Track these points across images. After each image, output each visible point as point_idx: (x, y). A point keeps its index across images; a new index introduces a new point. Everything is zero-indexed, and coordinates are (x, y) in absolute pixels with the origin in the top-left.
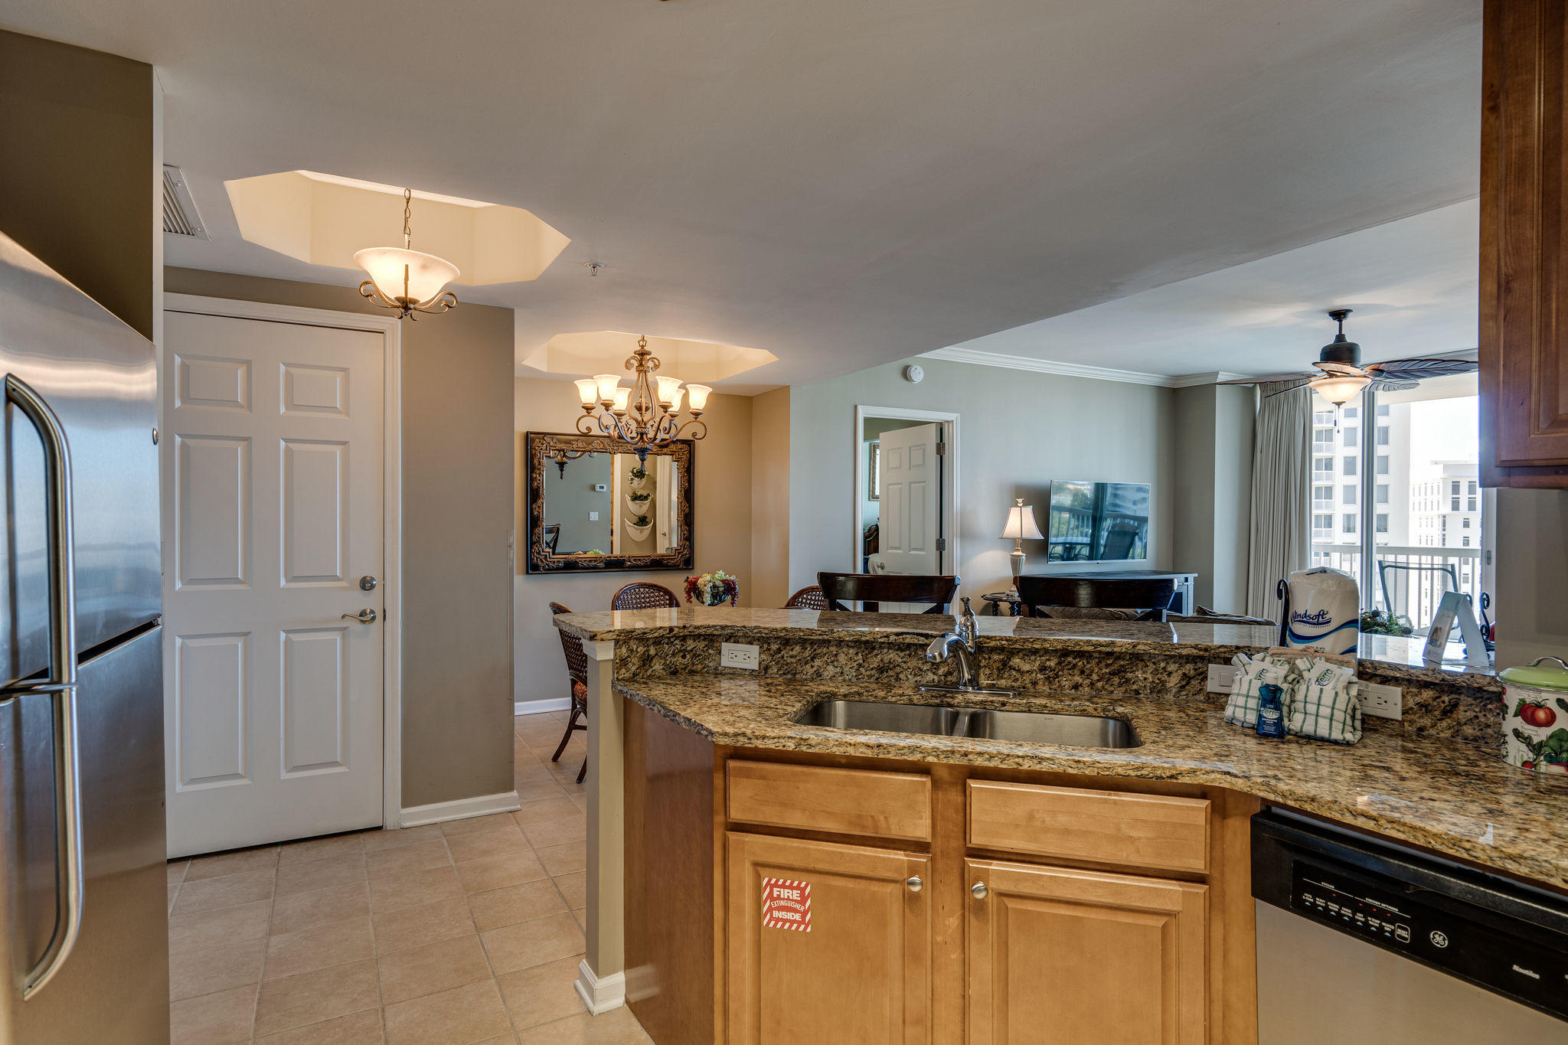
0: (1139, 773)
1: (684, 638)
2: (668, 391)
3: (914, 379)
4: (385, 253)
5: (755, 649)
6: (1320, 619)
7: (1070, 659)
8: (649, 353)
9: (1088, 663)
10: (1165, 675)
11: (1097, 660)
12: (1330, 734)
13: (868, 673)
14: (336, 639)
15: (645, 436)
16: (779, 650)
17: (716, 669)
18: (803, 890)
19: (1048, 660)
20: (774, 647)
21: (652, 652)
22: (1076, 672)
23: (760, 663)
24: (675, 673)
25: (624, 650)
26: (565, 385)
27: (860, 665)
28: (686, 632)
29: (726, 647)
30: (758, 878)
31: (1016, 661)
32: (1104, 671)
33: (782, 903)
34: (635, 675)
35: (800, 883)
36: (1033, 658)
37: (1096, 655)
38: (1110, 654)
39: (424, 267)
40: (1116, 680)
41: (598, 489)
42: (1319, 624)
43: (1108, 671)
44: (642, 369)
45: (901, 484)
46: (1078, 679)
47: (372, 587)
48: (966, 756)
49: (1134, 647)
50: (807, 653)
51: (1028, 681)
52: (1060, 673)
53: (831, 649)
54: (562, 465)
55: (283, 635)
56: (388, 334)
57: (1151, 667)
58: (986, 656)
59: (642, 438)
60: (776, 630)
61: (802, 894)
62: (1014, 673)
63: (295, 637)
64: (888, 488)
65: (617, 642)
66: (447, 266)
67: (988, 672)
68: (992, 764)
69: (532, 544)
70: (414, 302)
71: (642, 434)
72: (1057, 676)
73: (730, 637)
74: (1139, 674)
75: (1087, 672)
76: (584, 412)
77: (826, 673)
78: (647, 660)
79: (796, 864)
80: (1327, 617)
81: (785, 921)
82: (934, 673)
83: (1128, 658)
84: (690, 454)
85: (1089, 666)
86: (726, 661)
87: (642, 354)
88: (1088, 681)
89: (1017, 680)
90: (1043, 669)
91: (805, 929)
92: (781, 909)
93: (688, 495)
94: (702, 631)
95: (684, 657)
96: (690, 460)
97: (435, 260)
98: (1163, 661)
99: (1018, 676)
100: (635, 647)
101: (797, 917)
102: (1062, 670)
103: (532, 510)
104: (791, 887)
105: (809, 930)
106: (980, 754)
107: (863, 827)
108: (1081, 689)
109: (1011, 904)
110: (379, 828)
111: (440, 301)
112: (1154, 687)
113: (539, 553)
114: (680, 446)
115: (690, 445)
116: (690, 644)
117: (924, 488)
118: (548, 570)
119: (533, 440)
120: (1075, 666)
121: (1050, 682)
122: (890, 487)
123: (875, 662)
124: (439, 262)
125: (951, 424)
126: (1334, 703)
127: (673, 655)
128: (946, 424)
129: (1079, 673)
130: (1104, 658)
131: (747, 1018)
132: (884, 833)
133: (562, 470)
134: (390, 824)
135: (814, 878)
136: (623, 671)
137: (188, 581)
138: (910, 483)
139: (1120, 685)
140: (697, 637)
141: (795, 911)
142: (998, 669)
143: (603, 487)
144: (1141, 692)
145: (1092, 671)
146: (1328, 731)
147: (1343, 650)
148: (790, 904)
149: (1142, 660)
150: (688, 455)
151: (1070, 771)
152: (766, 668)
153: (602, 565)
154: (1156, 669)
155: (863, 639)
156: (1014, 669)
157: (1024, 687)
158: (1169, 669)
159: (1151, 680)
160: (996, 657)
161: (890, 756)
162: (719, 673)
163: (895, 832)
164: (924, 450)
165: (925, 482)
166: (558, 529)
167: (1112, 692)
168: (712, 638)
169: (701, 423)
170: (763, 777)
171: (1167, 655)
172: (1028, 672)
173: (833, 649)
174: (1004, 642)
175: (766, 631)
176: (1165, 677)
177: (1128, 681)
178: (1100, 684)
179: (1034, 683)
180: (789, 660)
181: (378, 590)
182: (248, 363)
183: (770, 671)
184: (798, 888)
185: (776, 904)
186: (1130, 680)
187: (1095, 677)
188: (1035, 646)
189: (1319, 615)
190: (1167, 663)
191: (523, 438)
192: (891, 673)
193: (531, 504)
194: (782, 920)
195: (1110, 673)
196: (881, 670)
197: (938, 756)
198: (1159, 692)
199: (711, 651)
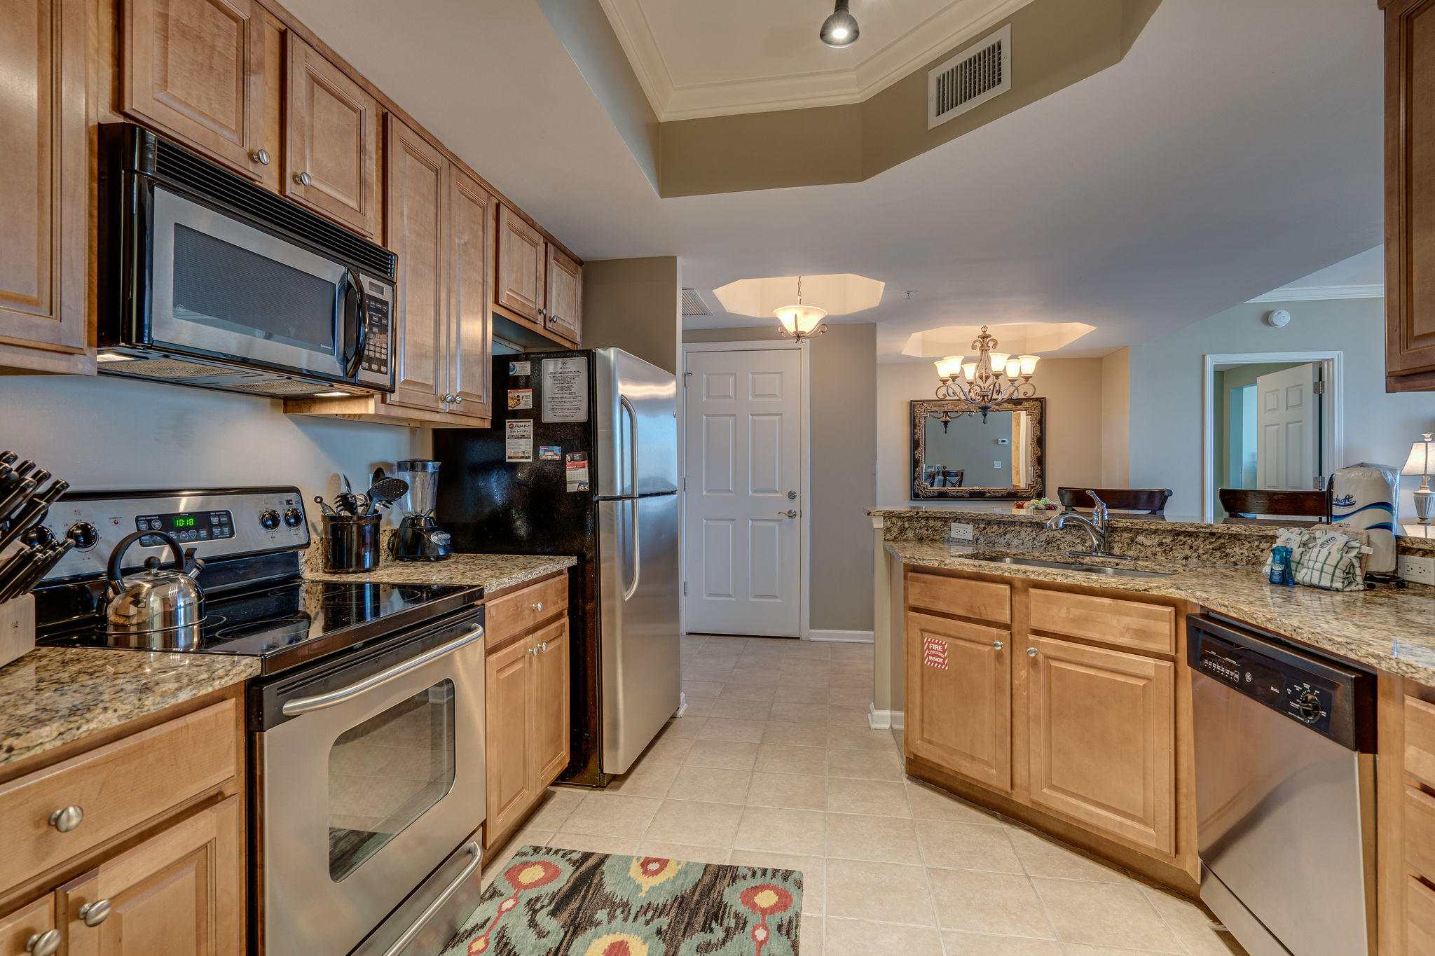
0: (1125, 587)
1: (927, 519)
2: (998, 362)
3: (1277, 324)
4: (785, 309)
5: (971, 527)
6: (1347, 502)
7: (1181, 538)
8: (990, 336)
9: (1195, 541)
10: (1258, 551)
11: (1202, 539)
12: (1319, 582)
13: (1039, 544)
14: (775, 526)
15: (986, 398)
16: (985, 528)
17: (948, 539)
18: (944, 646)
19: (1165, 538)
20: (982, 526)
21: (907, 525)
22: (1187, 547)
23: (973, 536)
24: (921, 539)
25: (889, 523)
26: (927, 365)
27: (1034, 539)
28: (927, 515)
29: (953, 525)
30: (922, 638)
31: (1140, 538)
32: (1208, 546)
33: (934, 652)
34: (895, 538)
35: (942, 642)
36: (1153, 536)
37: (1202, 535)
38: (1212, 534)
39: (806, 313)
40: (1218, 554)
41: (1000, 442)
42: (1345, 505)
43: (1211, 547)
44: (984, 349)
45: (1278, 424)
46: (1188, 552)
47: (795, 497)
48: (1026, 573)
49: (1228, 528)
50: (1001, 530)
51: (1149, 553)
52: (1174, 548)
53: (1016, 528)
54: (946, 423)
55: (750, 522)
56: (802, 349)
57: (1247, 545)
58: (1119, 534)
59: (984, 399)
60: (981, 515)
61: (943, 648)
62: (1139, 547)
63: (757, 524)
64: (1265, 430)
65: (885, 518)
66: (819, 310)
67: (1120, 545)
68: (1040, 578)
69: (915, 478)
70: (803, 333)
71: (984, 396)
72: (1171, 549)
73: (957, 519)
74: (1237, 549)
75: (1195, 547)
76: (941, 384)
77: (1013, 544)
78: (903, 530)
79: (941, 632)
80: (1353, 500)
81: (935, 662)
82: (1083, 545)
83: (1227, 538)
84: (1042, 408)
85: (1196, 543)
86: (953, 534)
87: (984, 337)
88: (1195, 554)
89: (1142, 551)
90: (1161, 544)
91: (945, 668)
92: (933, 655)
93: (1040, 441)
94: (938, 515)
95: (927, 530)
96: (1041, 414)
97: (811, 308)
98: (1257, 540)
99: (1142, 548)
100: (895, 522)
101: (941, 660)
102: (1175, 546)
103: (914, 455)
104: (938, 644)
105: (947, 668)
106: (1033, 572)
107: (974, 613)
108: (1190, 559)
109: (1054, 663)
110: (798, 638)
111: (818, 329)
112: (1249, 560)
113: (919, 486)
114: (1032, 403)
115: (1041, 402)
116: (932, 523)
117: (1301, 427)
118: (926, 497)
119: (915, 406)
120: (1185, 543)
121: (1166, 554)
122: (1268, 428)
123: (1043, 537)
124: (813, 309)
125: (1331, 363)
126: (1326, 560)
127: (920, 528)
128: (1326, 363)
129: (1188, 548)
130: (1208, 537)
131: (918, 713)
132: (985, 617)
133: (946, 427)
134: (803, 637)
135: (950, 640)
136: (888, 535)
137: (708, 491)
138: (1287, 424)
139: (1221, 558)
140: (936, 519)
141: (940, 657)
142: (1128, 544)
143: (1004, 441)
144: (1238, 563)
145: (1199, 547)
146: (1318, 580)
147: (1366, 527)
148: (938, 653)
149: (1239, 540)
150: (1040, 410)
151: (1084, 584)
152: (977, 539)
153: (967, 495)
154: (1251, 547)
155: (1034, 521)
156: (1139, 544)
157: (1147, 557)
158: (1262, 547)
159: (1247, 555)
160: (1126, 535)
161: (986, 572)
162: (949, 541)
163: (990, 617)
164: (1301, 391)
165: (1301, 421)
166: (962, 473)
167: (1215, 563)
168: (946, 520)
169: (1031, 385)
170: (924, 582)
171: (1261, 536)
172: (1150, 546)
173: (1017, 528)
174: (1128, 524)
175: (975, 516)
176: (1258, 553)
177: (1227, 555)
178: (1205, 557)
179: (1154, 554)
180: (991, 534)
181: (797, 499)
182: (735, 374)
183: (979, 541)
184: (941, 644)
185: (931, 652)
186: (1229, 554)
187: (1201, 551)
188: (1151, 527)
189: (1345, 499)
190: (1260, 542)
191: (909, 405)
192: (1054, 544)
193: (914, 451)
194: (933, 661)
195: (1213, 549)
196: (1048, 542)
197: (1010, 573)
198: (1253, 564)
199: (945, 528)
